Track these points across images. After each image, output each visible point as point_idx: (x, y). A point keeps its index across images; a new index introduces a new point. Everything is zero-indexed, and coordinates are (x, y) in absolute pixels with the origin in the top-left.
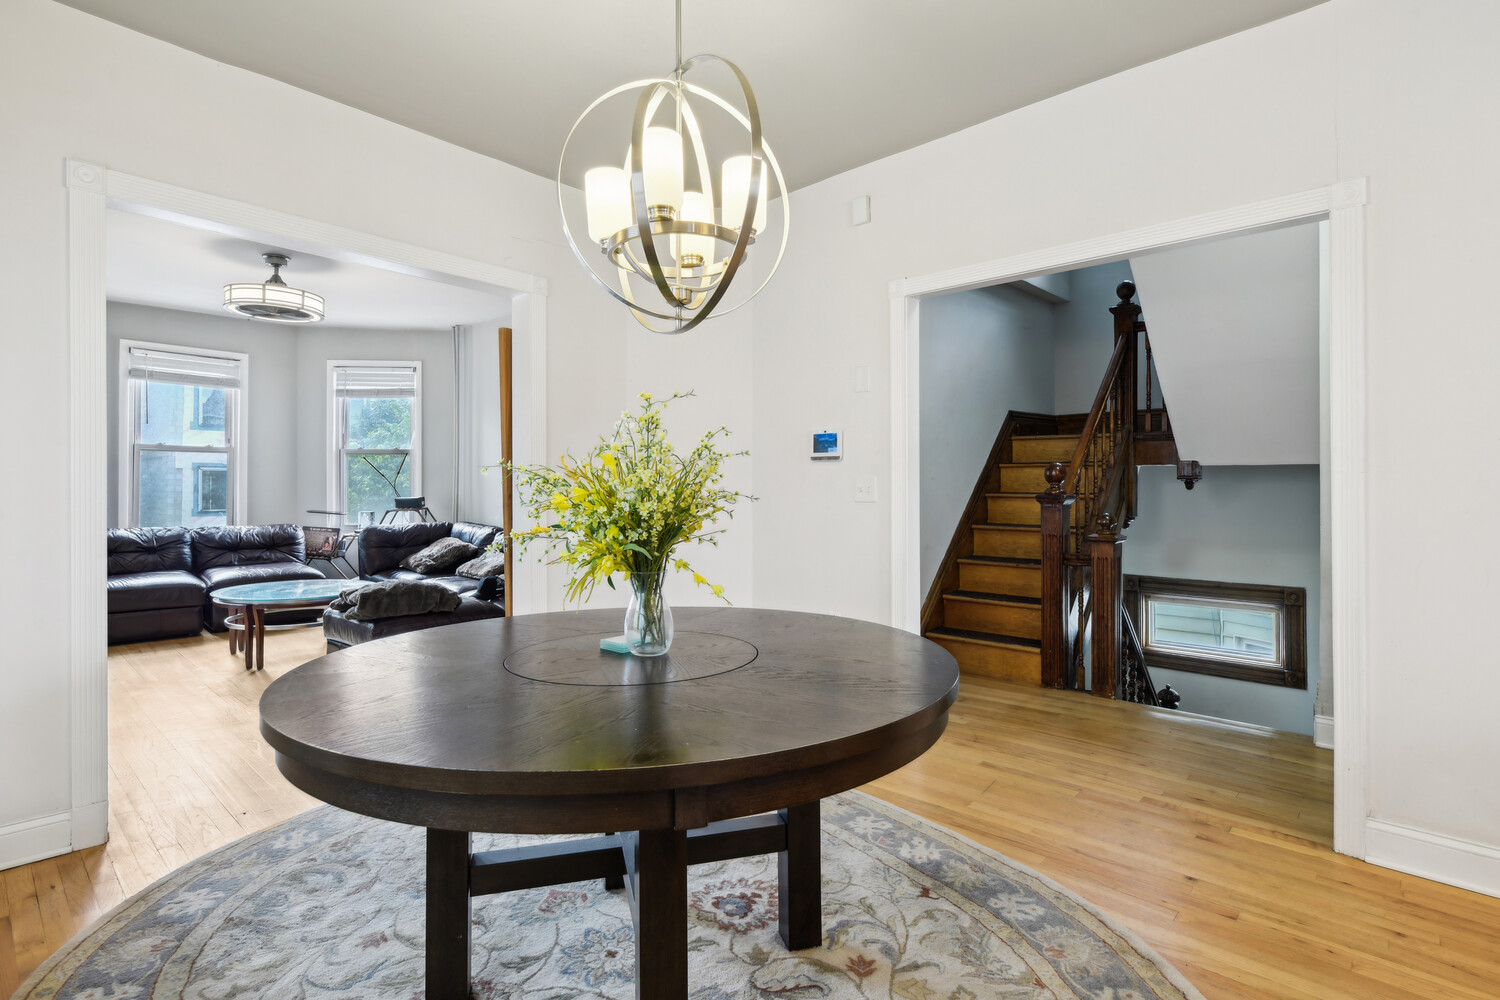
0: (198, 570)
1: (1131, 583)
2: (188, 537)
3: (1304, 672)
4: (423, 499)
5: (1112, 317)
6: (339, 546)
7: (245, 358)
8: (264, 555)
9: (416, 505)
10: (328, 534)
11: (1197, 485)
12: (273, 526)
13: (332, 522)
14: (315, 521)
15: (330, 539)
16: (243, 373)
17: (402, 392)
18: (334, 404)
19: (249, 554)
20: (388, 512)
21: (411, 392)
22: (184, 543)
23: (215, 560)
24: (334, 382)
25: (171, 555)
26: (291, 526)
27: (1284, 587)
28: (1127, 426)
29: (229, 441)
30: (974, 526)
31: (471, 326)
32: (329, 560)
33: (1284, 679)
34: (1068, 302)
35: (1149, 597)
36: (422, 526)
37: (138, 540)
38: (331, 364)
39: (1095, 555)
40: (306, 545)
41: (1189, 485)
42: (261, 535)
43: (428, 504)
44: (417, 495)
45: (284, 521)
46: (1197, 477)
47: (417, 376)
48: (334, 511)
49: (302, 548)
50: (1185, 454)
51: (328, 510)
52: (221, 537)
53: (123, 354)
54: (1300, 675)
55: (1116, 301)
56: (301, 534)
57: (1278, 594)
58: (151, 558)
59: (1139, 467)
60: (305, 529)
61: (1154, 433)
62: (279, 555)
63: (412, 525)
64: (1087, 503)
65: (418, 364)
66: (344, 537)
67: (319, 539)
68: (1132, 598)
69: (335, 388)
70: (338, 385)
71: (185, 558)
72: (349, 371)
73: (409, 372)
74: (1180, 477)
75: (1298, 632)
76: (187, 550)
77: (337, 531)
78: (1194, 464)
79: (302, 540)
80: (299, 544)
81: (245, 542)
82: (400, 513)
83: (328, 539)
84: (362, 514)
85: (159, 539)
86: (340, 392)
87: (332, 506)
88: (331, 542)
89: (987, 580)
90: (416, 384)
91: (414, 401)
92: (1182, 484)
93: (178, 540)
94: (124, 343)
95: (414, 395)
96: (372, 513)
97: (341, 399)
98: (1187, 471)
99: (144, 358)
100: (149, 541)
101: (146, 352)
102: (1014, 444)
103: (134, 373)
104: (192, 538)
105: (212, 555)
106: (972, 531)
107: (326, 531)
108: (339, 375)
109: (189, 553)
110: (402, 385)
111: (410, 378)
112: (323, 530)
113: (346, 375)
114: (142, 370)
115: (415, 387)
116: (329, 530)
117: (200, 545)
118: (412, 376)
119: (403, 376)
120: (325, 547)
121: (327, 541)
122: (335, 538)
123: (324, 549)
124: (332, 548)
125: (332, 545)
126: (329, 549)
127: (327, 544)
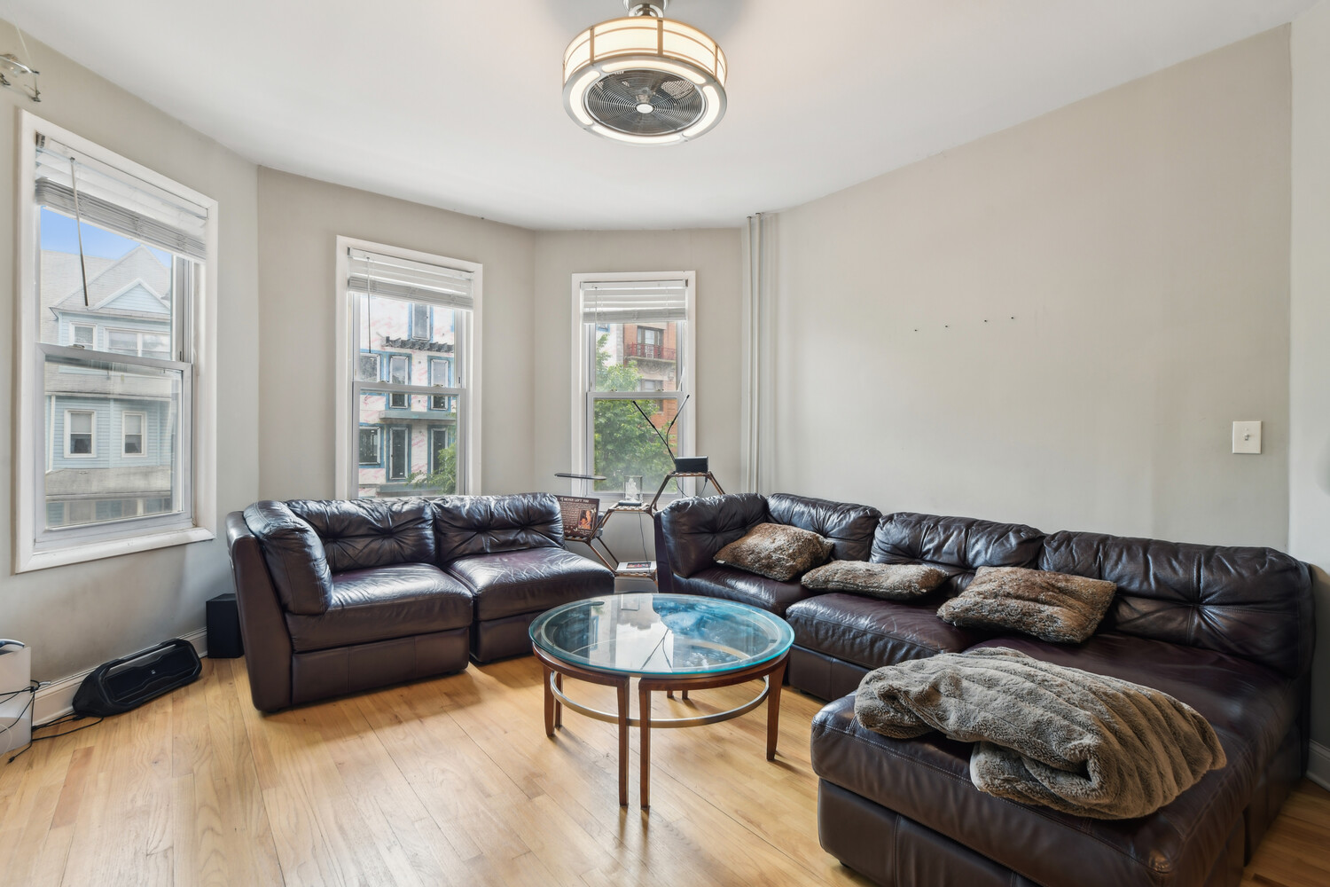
0: (444, 562)
2: (428, 513)
4: (702, 460)
7: (478, 268)
8: (519, 537)
9: (697, 466)
10: (585, 507)
12: (524, 495)
14: (560, 487)
15: (588, 513)
16: (476, 292)
17: (668, 314)
18: (582, 331)
19: (504, 536)
20: (664, 478)
21: (680, 313)
22: (425, 521)
23: (463, 547)
24: (581, 305)
25: (409, 540)
26: (545, 496)
29: (460, 380)
31: (776, 215)
32: (587, 542)
37: (370, 518)
38: (577, 278)
40: (564, 522)
45: (538, 490)
47: (690, 291)
48: (580, 473)
49: (560, 527)
51: (573, 472)
52: (468, 511)
53: (341, 255)
56: (557, 506)
58: (388, 545)
65: (691, 275)
66: (605, 511)
69: (582, 310)
70: (585, 306)
71: (427, 545)
72: (602, 287)
73: (679, 286)
76: (429, 532)
79: (559, 516)
80: (555, 522)
81: (497, 520)
83: (584, 513)
85: (395, 515)
86: (588, 316)
87: (578, 468)
88: (588, 517)
90: (688, 302)
91: (685, 326)
93: (417, 516)
94: (343, 241)
95: (685, 318)
97: (587, 325)
99: (366, 264)
100: (383, 519)
101: (368, 255)
103: (353, 283)
104: (433, 513)
105: (459, 539)
107: (582, 502)
108: (587, 294)
109: (432, 537)
110: (669, 305)
111: (679, 295)
112: (578, 500)
113: (596, 293)
114: (366, 280)
115: (686, 307)
116: (587, 501)
117: (444, 524)
118: (682, 292)
119: (670, 292)
120: (581, 524)
121: (583, 515)
122: (594, 511)
123: (580, 527)
124: (591, 525)
125: (592, 521)
126: (585, 526)
127: (584, 520)
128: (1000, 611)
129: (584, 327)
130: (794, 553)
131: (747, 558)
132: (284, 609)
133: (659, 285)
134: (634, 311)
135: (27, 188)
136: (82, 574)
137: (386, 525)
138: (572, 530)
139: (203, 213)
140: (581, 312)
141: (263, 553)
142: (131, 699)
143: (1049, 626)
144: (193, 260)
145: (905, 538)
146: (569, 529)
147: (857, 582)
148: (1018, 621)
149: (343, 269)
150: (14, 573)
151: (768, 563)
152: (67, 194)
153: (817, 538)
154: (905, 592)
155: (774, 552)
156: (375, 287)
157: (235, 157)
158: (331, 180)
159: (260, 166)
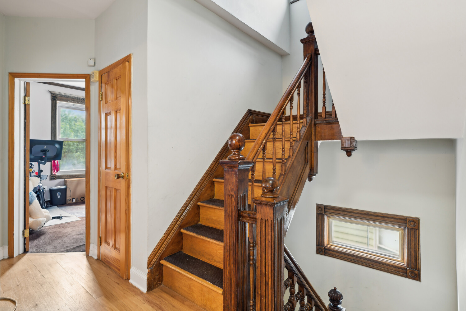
1: (320, 209)
3: (419, 270)
5: (302, 45)
11: (354, 153)
27: (407, 217)
28: (310, 115)
30: (214, 180)
33: (406, 273)
34: (290, 54)
35: (330, 217)
39: (259, 216)
41: (349, 153)
46: (354, 148)
50: (346, 133)
54: (416, 272)
55: (305, 35)
57: (403, 221)
59: (319, 142)
61: (327, 119)
64: (274, 166)
68: (320, 218)
74: (343, 148)
75: (415, 245)
78: (352, 139)
89: (213, 218)
92: (344, 153)
98: (347, 144)
102: (251, 128)
106: (213, 183)
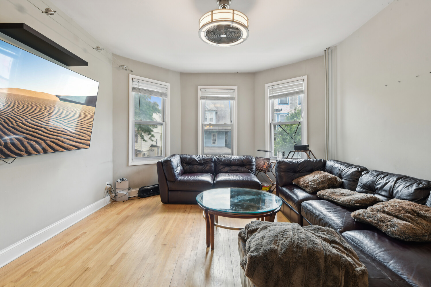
0: (215, 173)
2: (213, 160)
4: (308, 146)
6: (270, 166)
7: (236, 88)
9: (305, 149)
10: (265, 161)
12: (243, 156)
13: (267, 155)
14: (261, 155)
15: (266, 163)
16: (236, 95)
17: (297, 93)
19: (234, 168)
20: (290, 152)
21: (302, 92)
22: (212, 162)
23: (222, 170)
24: (268, 94)
25: (207, 166)
26: (250, 157)
29: (231, 121)
32: (265, 173)
36: (308, 160)
37: (197, 160)
38: (267, 85)
40: (256, 165)
42: (238, 160)
43: (311, 148)
44: (305, 143)
45: (248, 154)
47: (305, 84)
48: (268, 150)
49: (254, 167)
51: (266, 150)
52: (224, 160)
53: (199, 91)
56: (254, 160)
58: (200, 167)
60: (257, 158)
62: (245, 169)
63: (303, 160)
65: (305, 77)
66: (271, 163)
67: (261, 163)
69: (269, 96)
70: (270, 94)
71: (211, 168)
72: (274, 87)
73: (301, 82)
77: (269, 160)
79: (254, 163)
80: (253, 165)
82: (296, 153)
83: (265, 163)
84: (279, 152)
86: (270, 97)
87: (268, 148)
88: (266, 164)
90: (304, 87)
91: (303, 96)
93: (210, 160)
94: (199, 87)
95: (303, 94)
96: (283, 152)
97: (271, 100)
99: (205, 92)
100: (201, 160)
101: (205, 89)
103: (202, 98)
104: (215, 160)
105: (221, 167)
107: (265, 159)
108: (270, 90)
109: (214, 166)
110: (298, 89)
111: (301, 85)
112: (263, 159)
113: (273, 89)
114: (204, 97)
115: (304, 89)
116: (266, 159)
117: (217, 163)
118: (302, 84)
119: (298, 85)
120: (263, 166)
121: (264, 164)
122: (268, 163)
123: (263, 167)
124: (267, 167)
125: (267, 166)
126: (265, 167)
127: (264, 165)
128: (371, 218)
129: (270, 101)
130: (319, 183)
131: (301, 183)
132: (166, 180)
133: (293, 83)
134: (285, 94)
135: (131, 89)
136: (141, 167)
137: (201, 162)
138: (261, 168)
139: (166, 87)
140: (268, 96)
141: (162, 165)
142: (146, 195)
143: (389, 229)
144: (165, 98)
145: (368, 181)
146: (260, 168)
147: (332, 197)
148: (376, 223)
149: (200, 94)
150: (128, 166)
151: (306, 185)
152: (137, 89)
153: (336, 178)
154: (347, 204)
155: (311, 182)
156: (207, 98)
157: (174, 72)
158: (197, 72)
159: (181, 73)
